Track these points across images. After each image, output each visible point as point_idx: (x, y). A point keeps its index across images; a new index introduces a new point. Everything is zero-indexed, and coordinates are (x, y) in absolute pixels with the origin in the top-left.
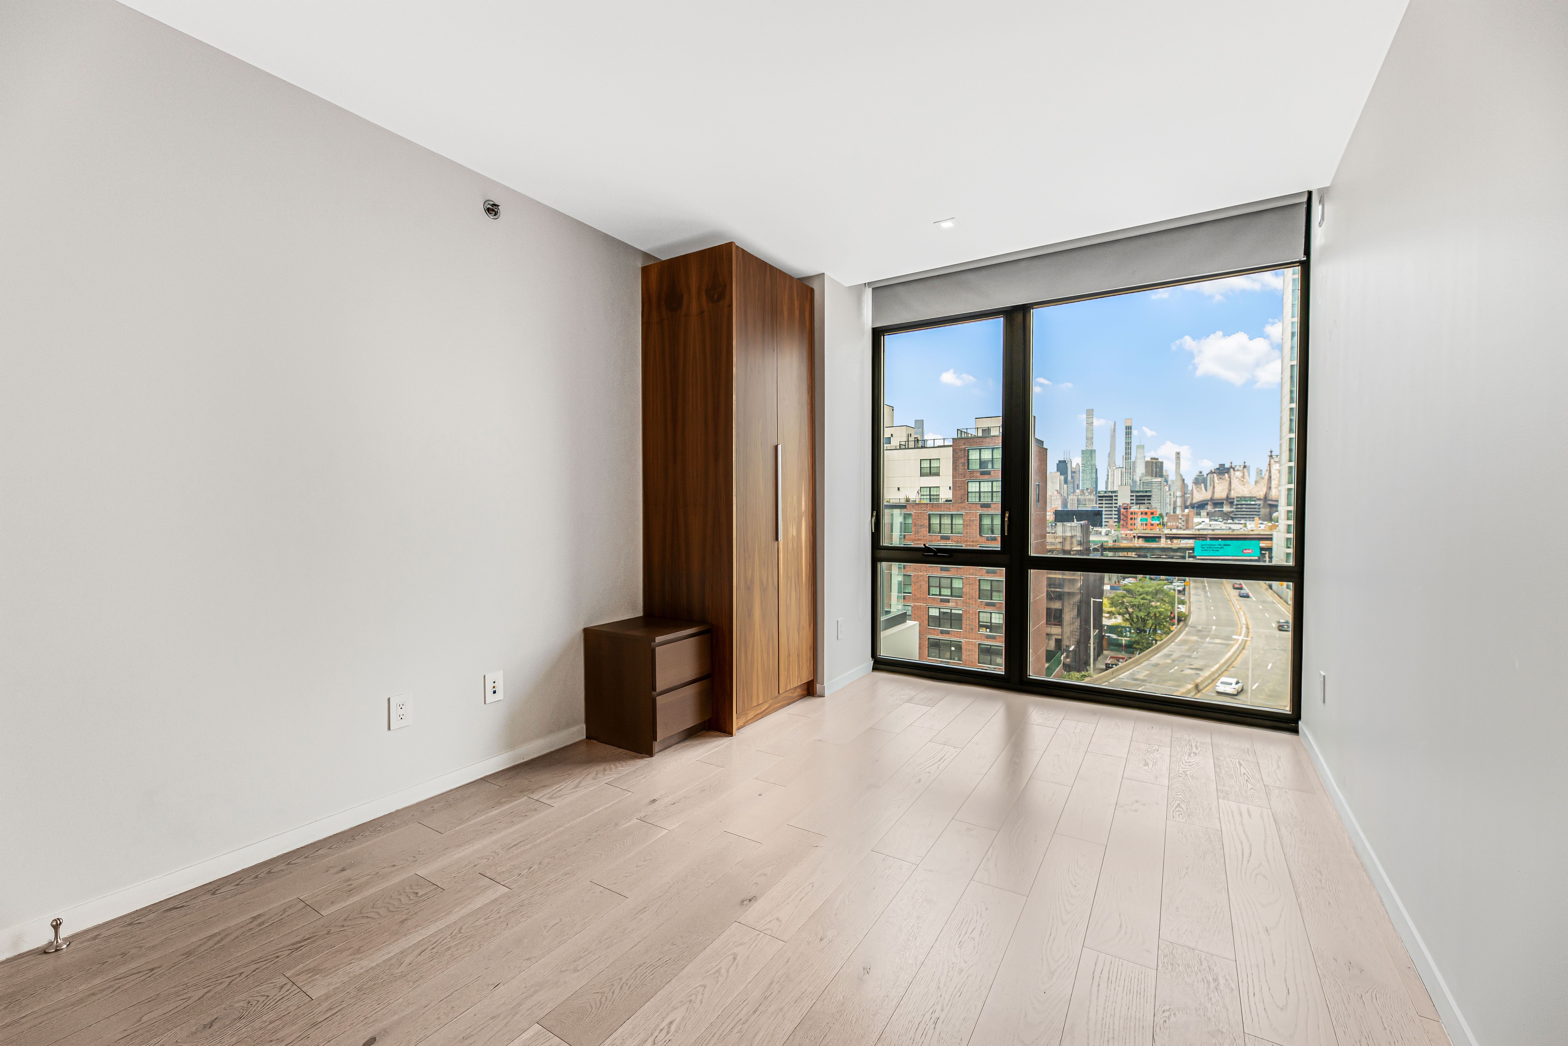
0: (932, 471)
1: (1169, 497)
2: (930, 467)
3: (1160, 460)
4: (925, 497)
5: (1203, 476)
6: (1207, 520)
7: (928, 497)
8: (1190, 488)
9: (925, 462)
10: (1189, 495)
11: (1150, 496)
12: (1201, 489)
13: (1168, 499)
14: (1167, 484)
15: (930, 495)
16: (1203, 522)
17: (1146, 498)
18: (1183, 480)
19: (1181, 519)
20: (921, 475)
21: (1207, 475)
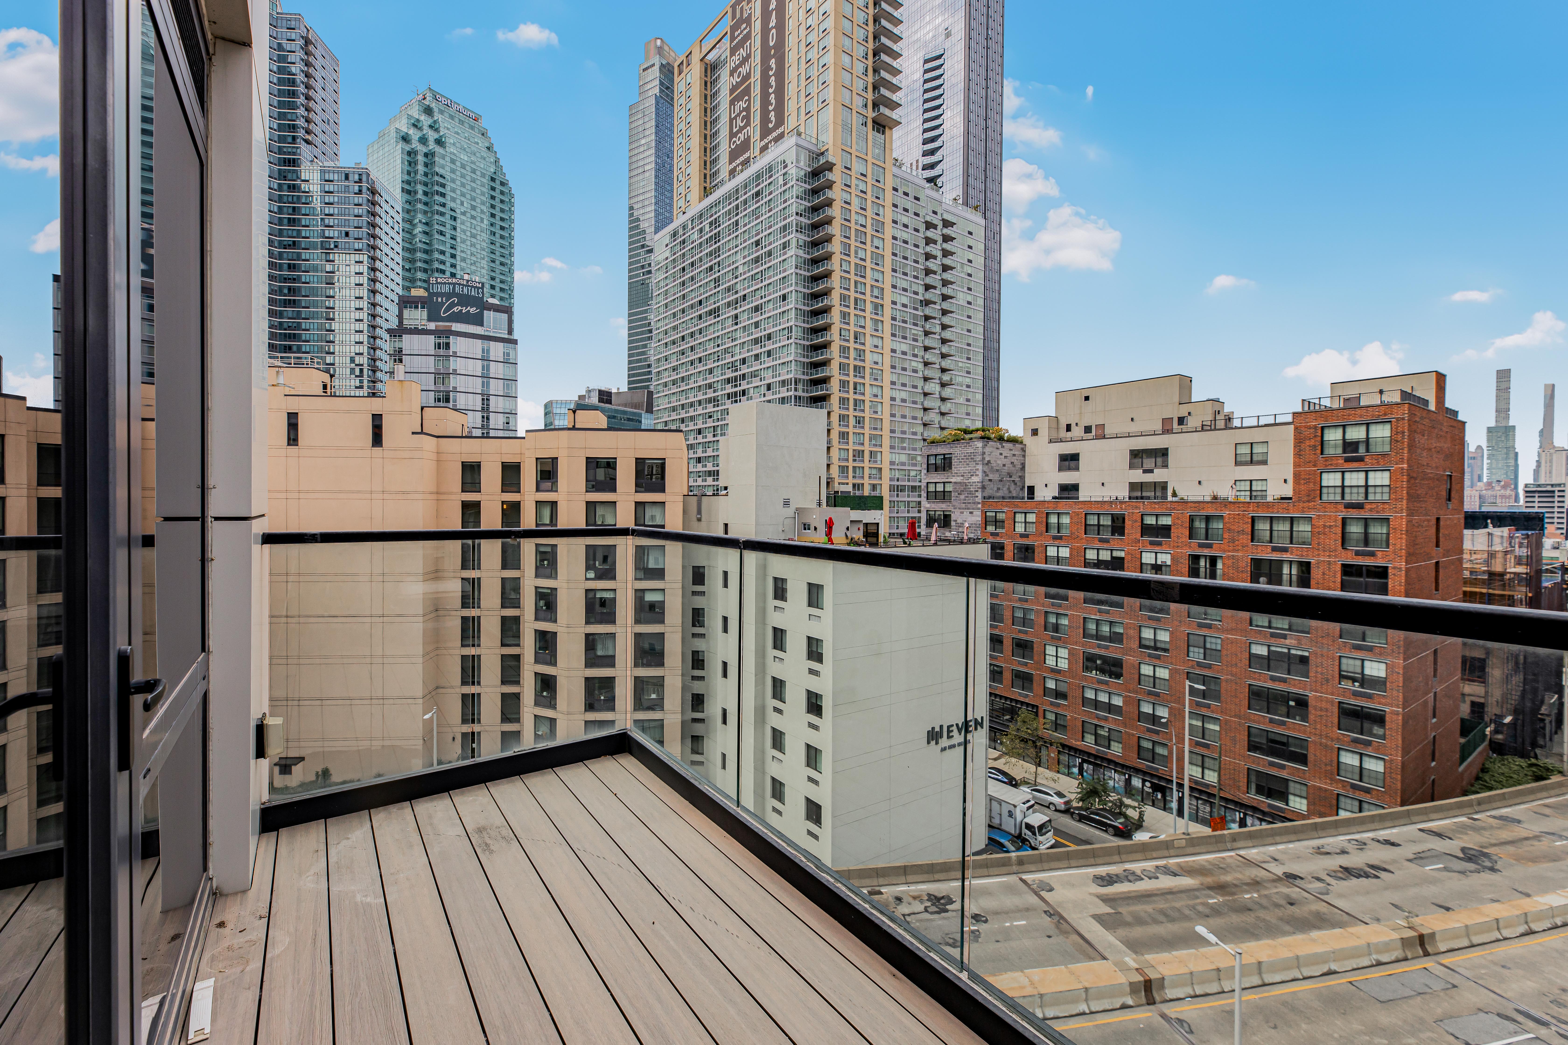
0: (1255, 458)
2: (1252, 453)
4: (1243, 493)
7: (1248, 493)
9: (1243, 447)
15: (1251, 490)
20: (1237, 463)
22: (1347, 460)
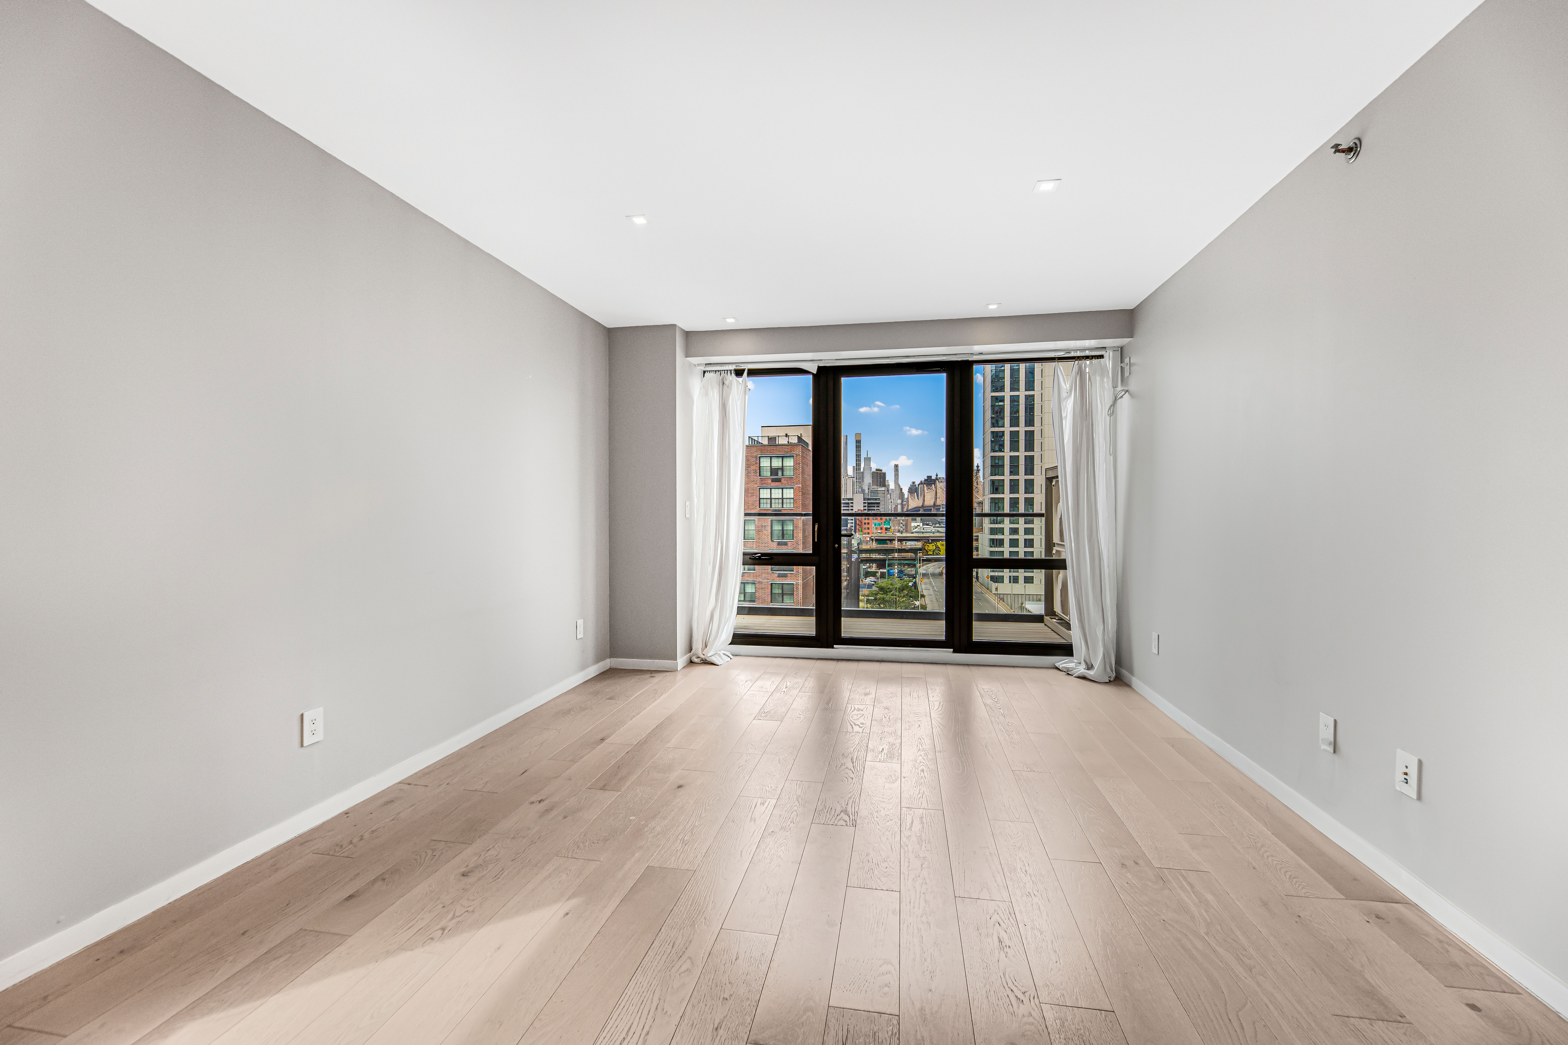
1: (890, 504)
3: (883, 471)
5: (916, 486)
8: (906, 496)
10: (905, 503)
11: (879, 503)
12: (914, 499)
13: (890, 506)
14: (889, 493)
16: (918, 526)
17: (876, 505)
18: (901, 489)
19: (902, 523)
21: (918, 485)
22: (774, 480)
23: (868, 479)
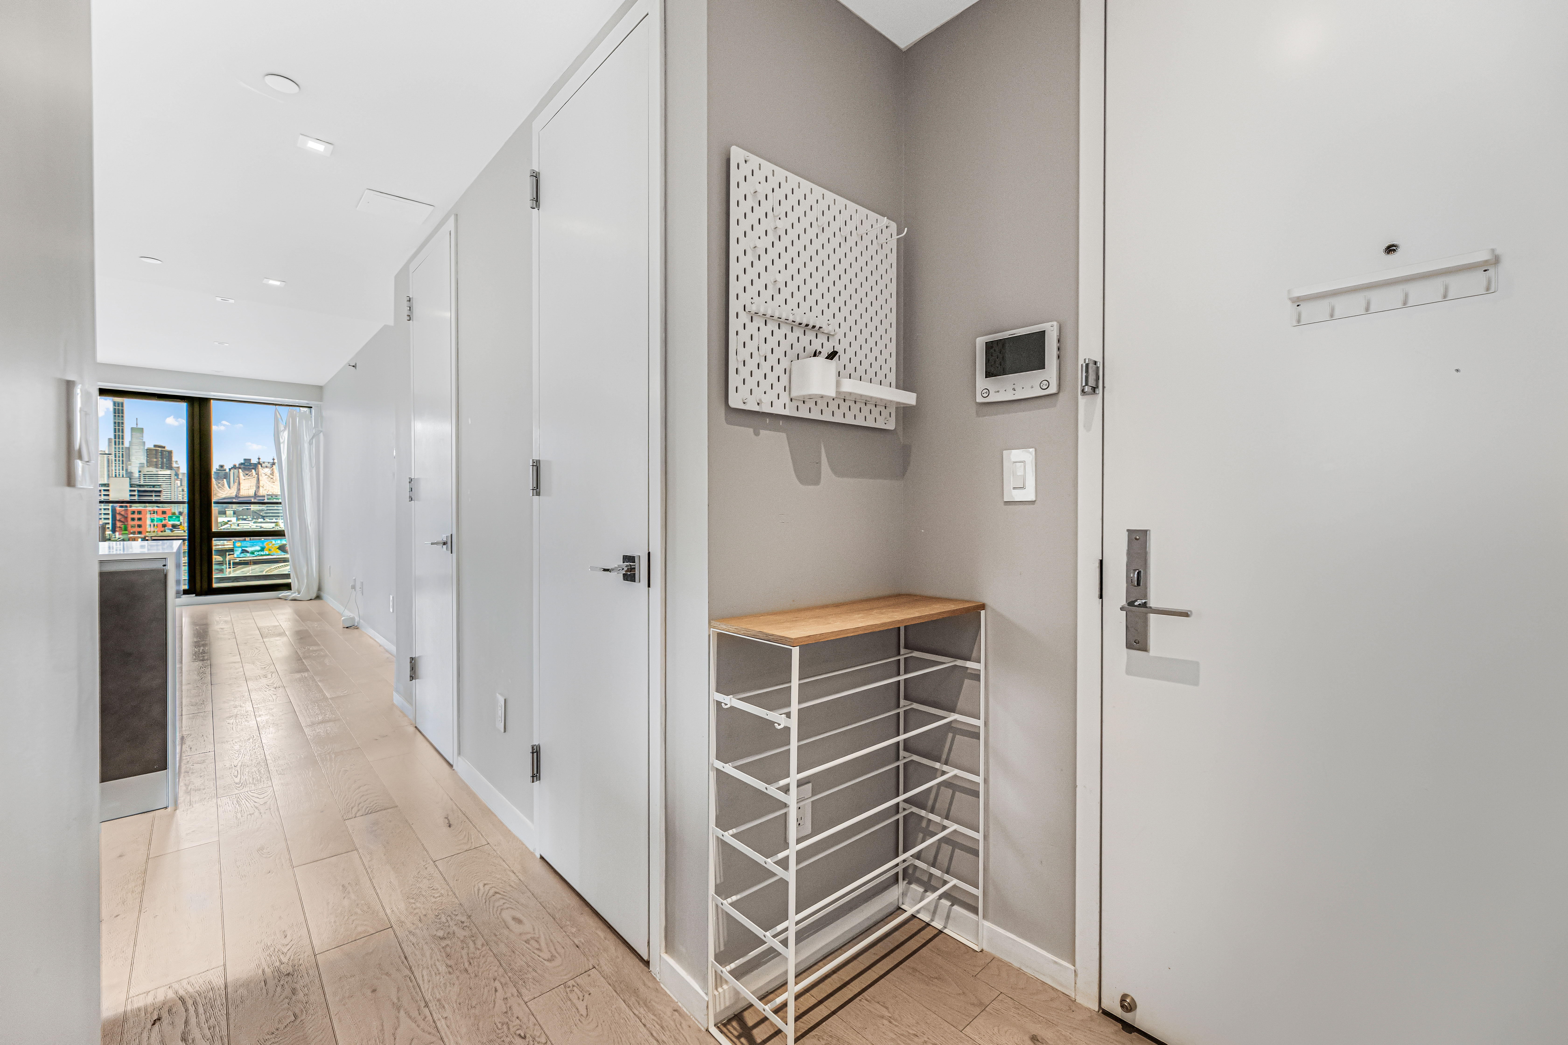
1: (181, 493)
3: (167, 448)
5: (225, 470)
6: (234, 520)
11: (160, 492)
12: (223, 485)
14: (178, 478)
16: (229, 521)
17: (154, 494)
21: (230, 470)
23: (138, 459)
